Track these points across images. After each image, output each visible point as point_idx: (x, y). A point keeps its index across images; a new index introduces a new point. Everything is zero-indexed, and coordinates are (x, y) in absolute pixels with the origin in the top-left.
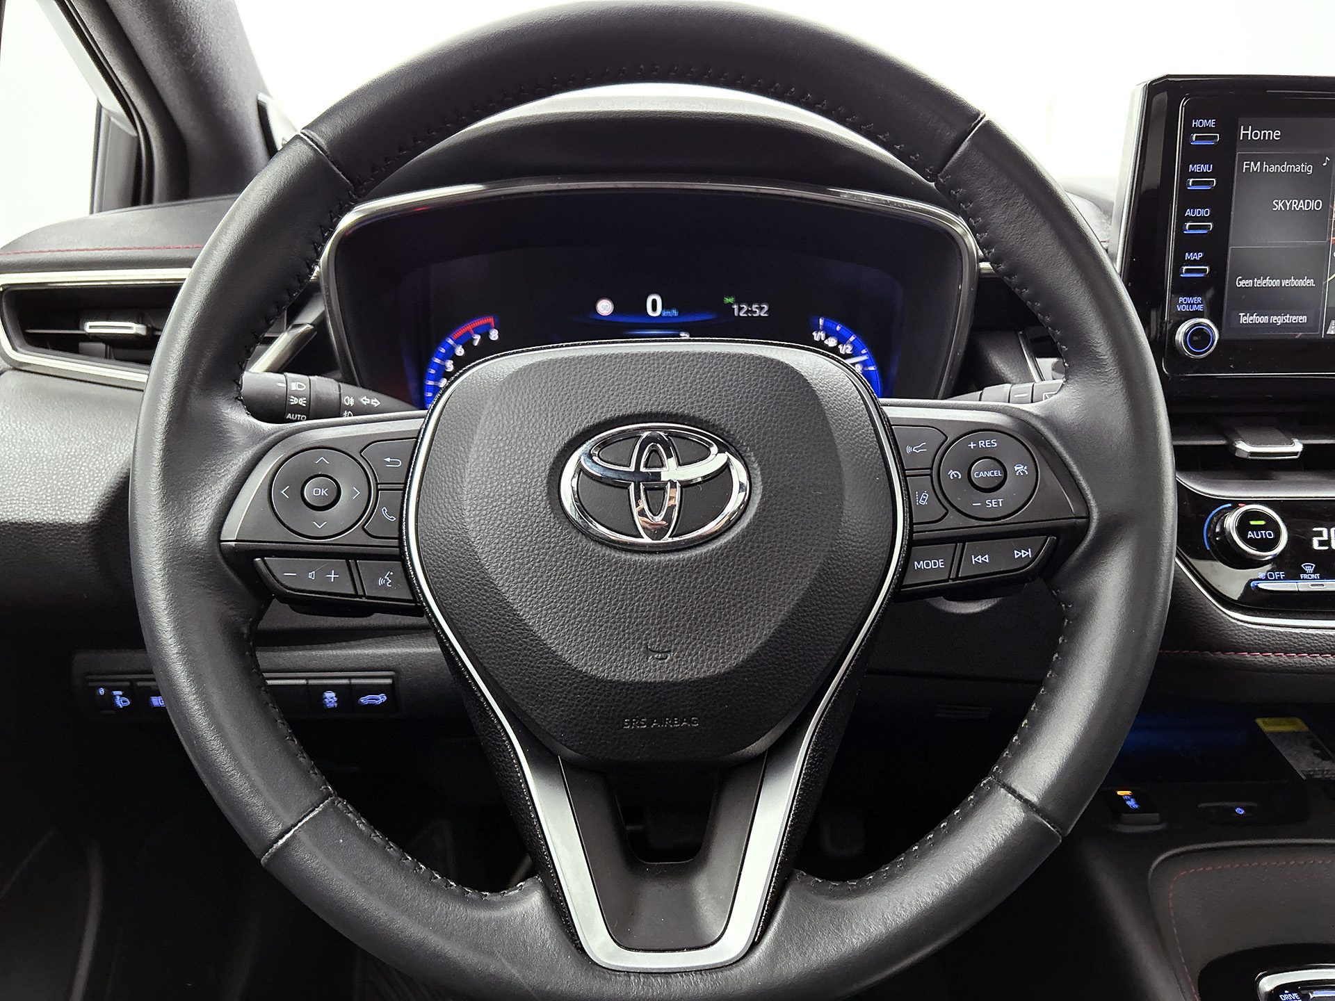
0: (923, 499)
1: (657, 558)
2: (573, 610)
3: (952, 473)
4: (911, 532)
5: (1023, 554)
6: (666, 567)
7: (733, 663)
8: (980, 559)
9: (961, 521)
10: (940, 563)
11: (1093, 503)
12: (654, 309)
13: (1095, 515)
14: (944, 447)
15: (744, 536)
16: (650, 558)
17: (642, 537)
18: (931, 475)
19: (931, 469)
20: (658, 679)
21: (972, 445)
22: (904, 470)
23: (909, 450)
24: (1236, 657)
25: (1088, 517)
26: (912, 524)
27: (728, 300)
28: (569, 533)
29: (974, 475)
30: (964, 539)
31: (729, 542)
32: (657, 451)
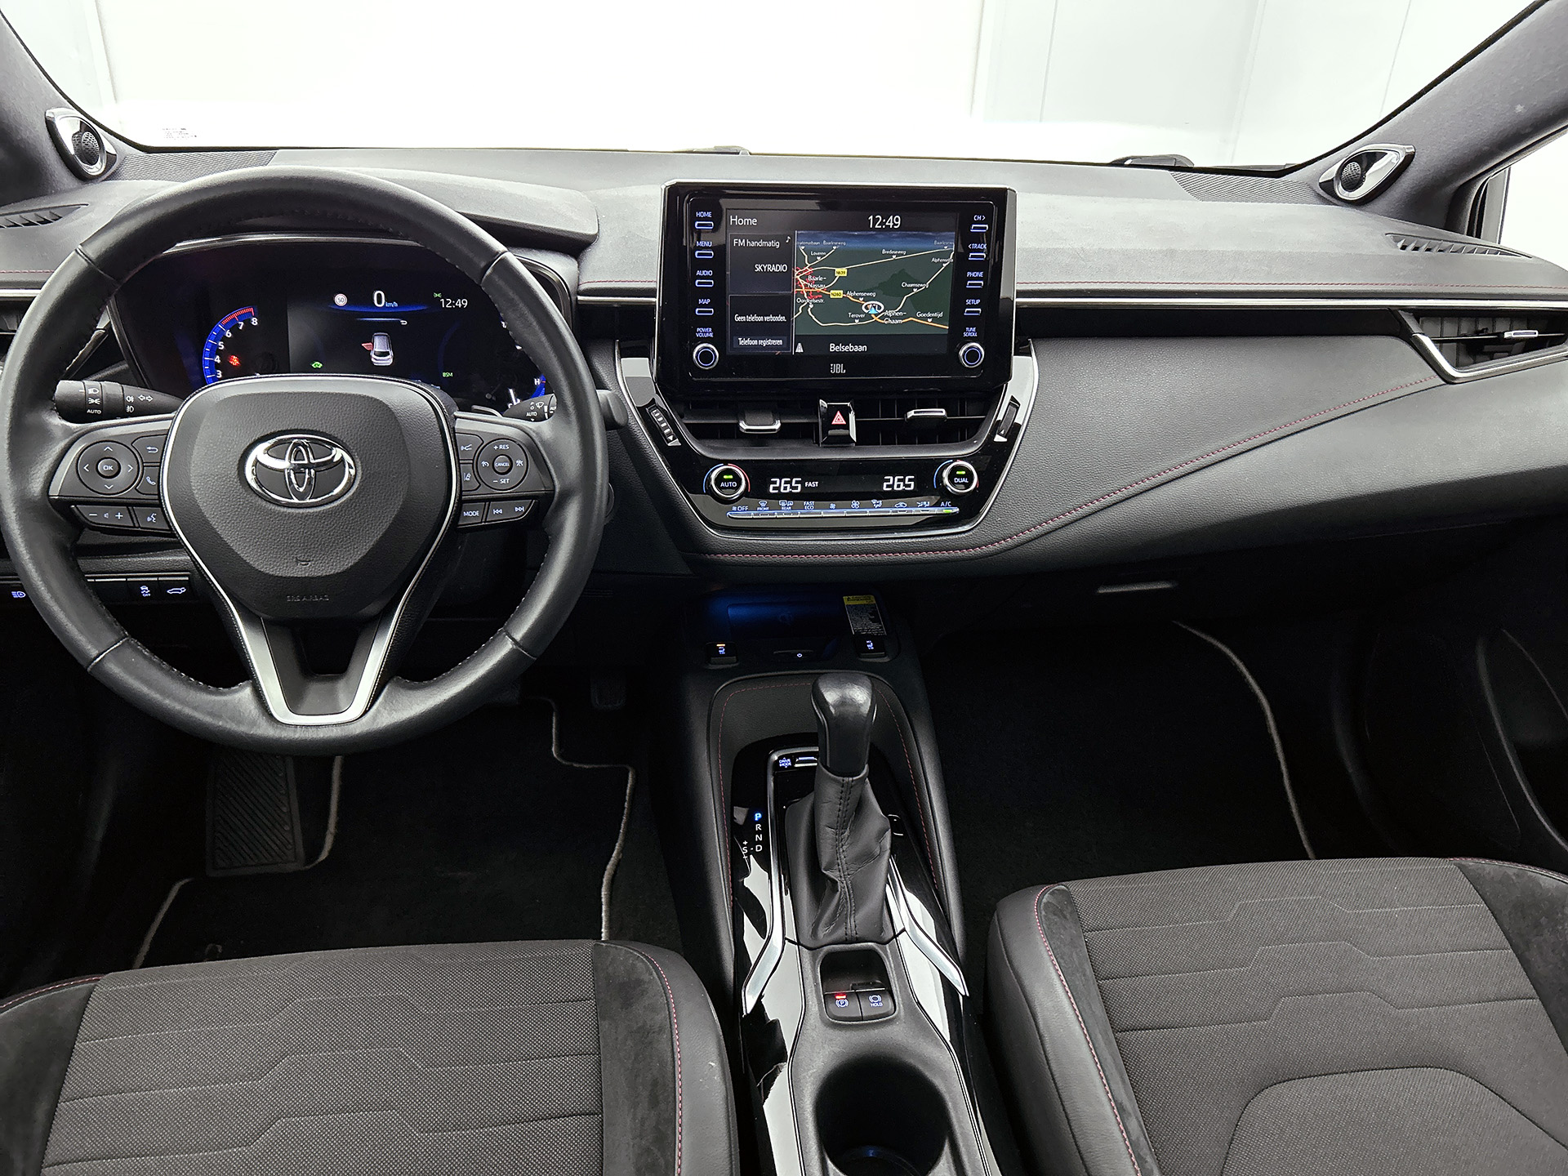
0: (468, 477)
1: (301, 511)
2: (255, 538)
3: (484, 463)
4: (461, 495)
5: (520, 509)
6: (306, 516)
7: (346, 567)
8: (498, 511)
9: (489, 490)
10: (477, 513)
11: (556, 483)
12: (379, 302)
13: (557, 490)
14: (480, 450)
15: (351, 500)
16: (297, 511)
17: (292, 498)
18: (473, 464)
19: (473, 460)
20: (303, 576)
21: (496, 447)
22: (459, 460)
23: (462, 448)
24: (715, 557)
25: (554, 490)
26: (461, 491)
27: (436, 295)
28: (251, 496)
29: (496, 465)
30: (490, 500)
31: (342, 503)
32: (301, 451)
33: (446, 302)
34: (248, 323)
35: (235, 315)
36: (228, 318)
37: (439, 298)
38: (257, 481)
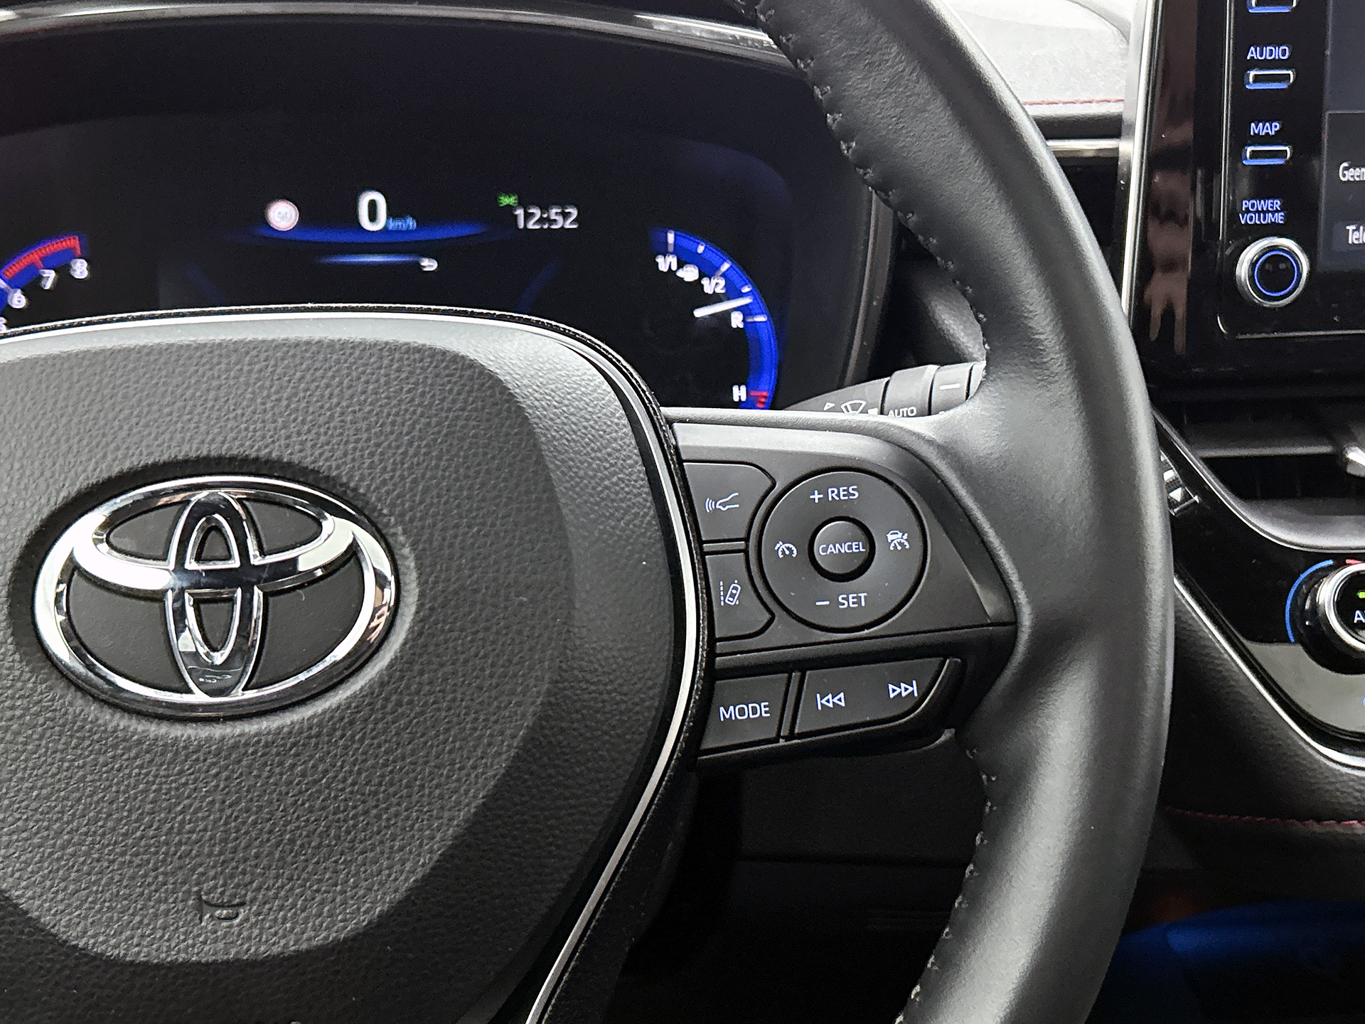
0: (731, 595)
1: (217, 731)
2: (59, 833)
3: (781, 547)
4: (712, 654)
5: (905, 690)
6: (235, 746)
7: (364, 920)
8: (829, 701)
9: (797, 634)
10: (763, 710)
11: (1022, 597)
12: (373, 217)
13: (1026, 620)
14: (768, 502)
15: (382, 684)
16: (204, 732)
17: (189, 691)
18: (746, 551)
19: (747, 540)
20: (221, 957)
21: (816, 497)
22: (700, 542)
23: (709, 505)
25: (1015, 623)
26: (712, 640)
27: (507, 200)
28: (50, 688)
29: (819, 550)
30: (803, 665)
31: (354, 696)
32: (218, 529)
33: (528, 216)
34: (64, 272)
35: (33, 256)
36: (16, 267)
37: (510, 208)
38: (70, 633)
